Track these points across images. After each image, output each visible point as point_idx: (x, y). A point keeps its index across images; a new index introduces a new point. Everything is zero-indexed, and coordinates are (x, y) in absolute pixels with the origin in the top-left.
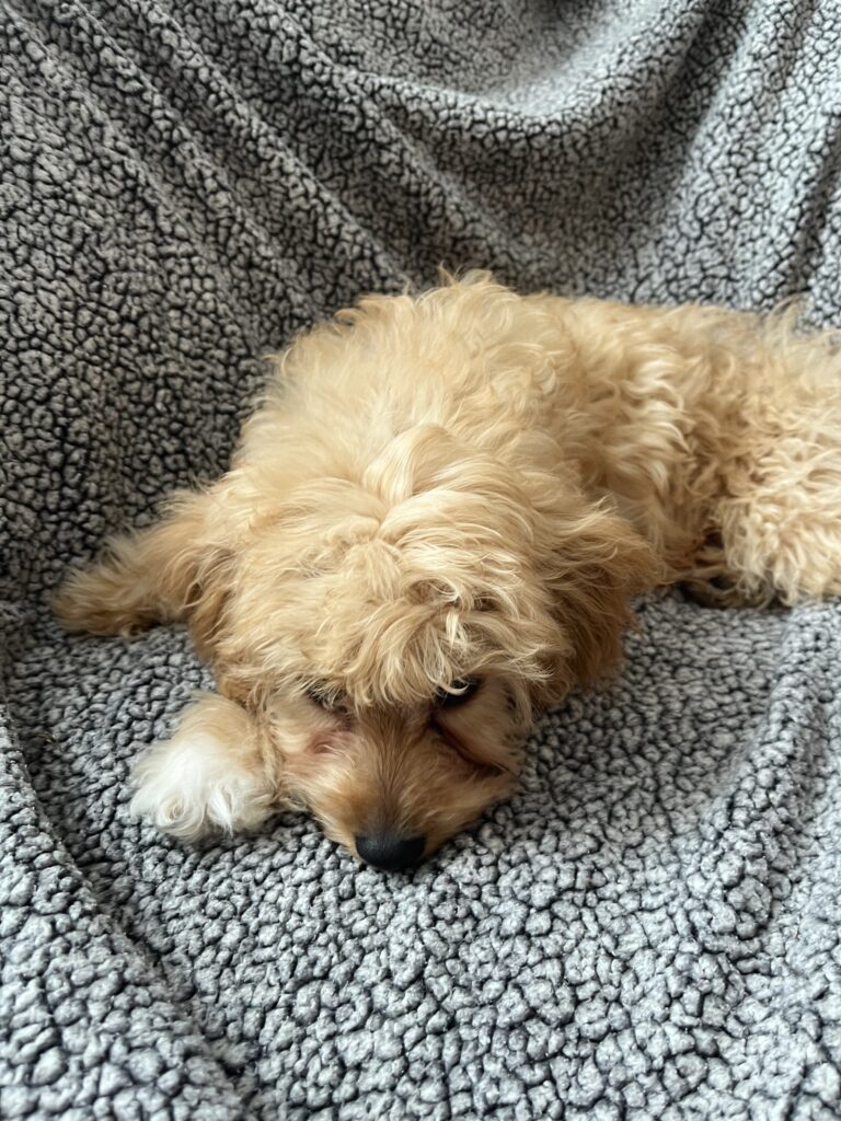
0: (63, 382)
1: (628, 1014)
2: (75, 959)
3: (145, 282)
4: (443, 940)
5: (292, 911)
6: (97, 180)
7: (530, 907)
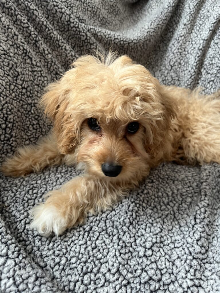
0: (6, 105)
1: (176, 277)
2: (22, 271)
3: (29, 78)
4: (123, 259)
5: (80, 253)
6: (16, 50)
7: (146, 248)
